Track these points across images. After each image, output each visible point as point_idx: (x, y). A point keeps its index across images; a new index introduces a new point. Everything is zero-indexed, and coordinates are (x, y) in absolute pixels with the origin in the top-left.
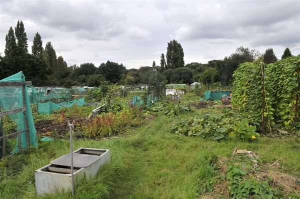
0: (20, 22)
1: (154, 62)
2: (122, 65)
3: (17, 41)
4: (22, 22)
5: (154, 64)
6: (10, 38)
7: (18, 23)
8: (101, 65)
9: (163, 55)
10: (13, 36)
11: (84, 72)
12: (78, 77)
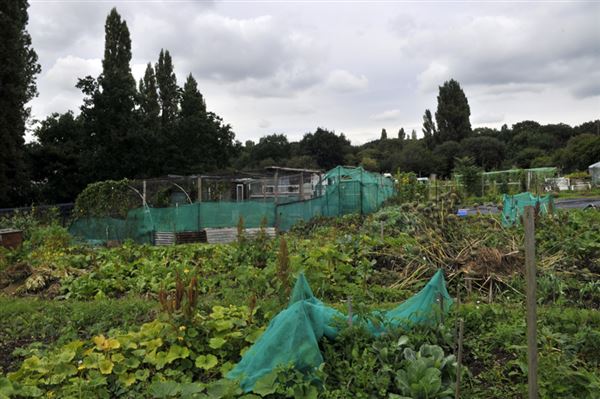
0: (164, 52)
1: (384, 131)
2: (342, 137)
3: (158, 90)
4: (167, 53)
5: (384, 133)
6: (147, 85)
7: (162, 55)
8: (305, 138)
9: (428, 113)
10: (153, 82)
11: (268, 153)
12: (258, 164)
